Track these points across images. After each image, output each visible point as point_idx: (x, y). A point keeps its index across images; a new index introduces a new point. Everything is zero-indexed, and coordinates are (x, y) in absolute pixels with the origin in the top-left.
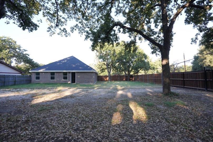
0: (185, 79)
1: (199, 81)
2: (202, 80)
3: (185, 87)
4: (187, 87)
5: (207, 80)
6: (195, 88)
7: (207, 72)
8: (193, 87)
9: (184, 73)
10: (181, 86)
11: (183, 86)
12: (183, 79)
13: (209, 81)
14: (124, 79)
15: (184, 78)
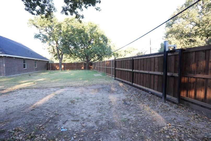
0: (134, 71)
1: (154, 75)
2: (159, 73)
3: (134, 84)
4: (136, 85)
5: (168, 74)
6: (147, 89)
7: (169, 54)
8: (144, 88)
9: (134, 59)
10: (129, 82)
11: (131, 83)
12: (131, 70)
13: (172, 76)
14: (82, 68)
15: (133, 69)
